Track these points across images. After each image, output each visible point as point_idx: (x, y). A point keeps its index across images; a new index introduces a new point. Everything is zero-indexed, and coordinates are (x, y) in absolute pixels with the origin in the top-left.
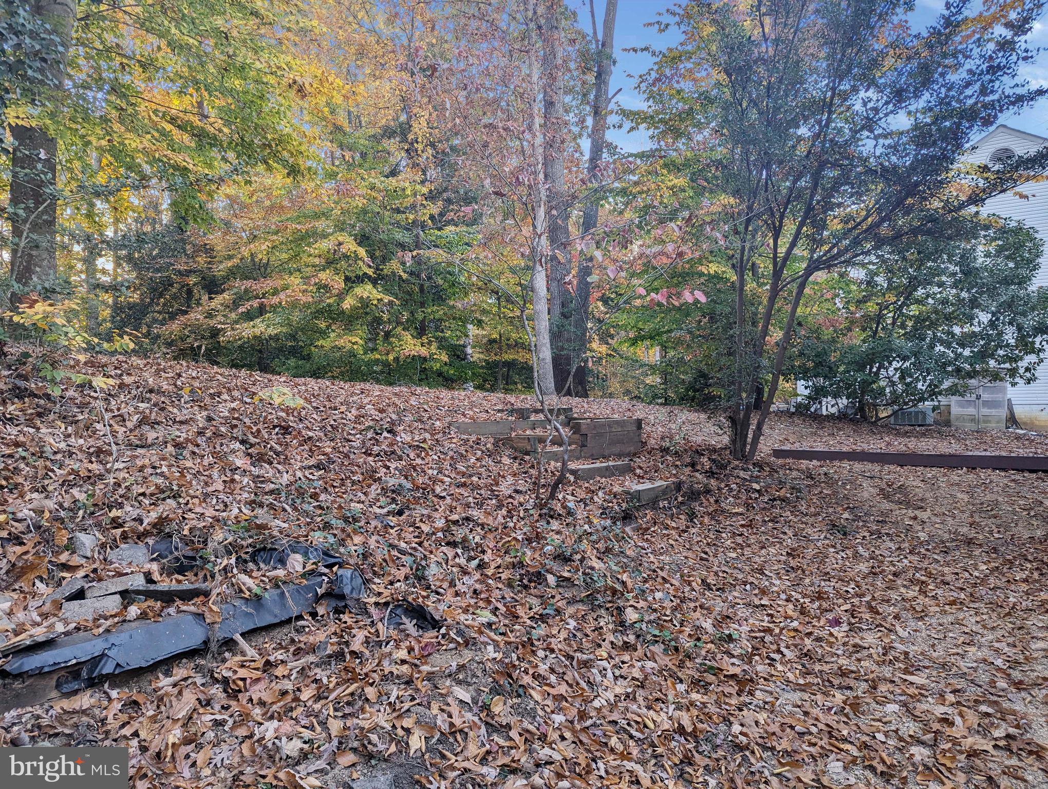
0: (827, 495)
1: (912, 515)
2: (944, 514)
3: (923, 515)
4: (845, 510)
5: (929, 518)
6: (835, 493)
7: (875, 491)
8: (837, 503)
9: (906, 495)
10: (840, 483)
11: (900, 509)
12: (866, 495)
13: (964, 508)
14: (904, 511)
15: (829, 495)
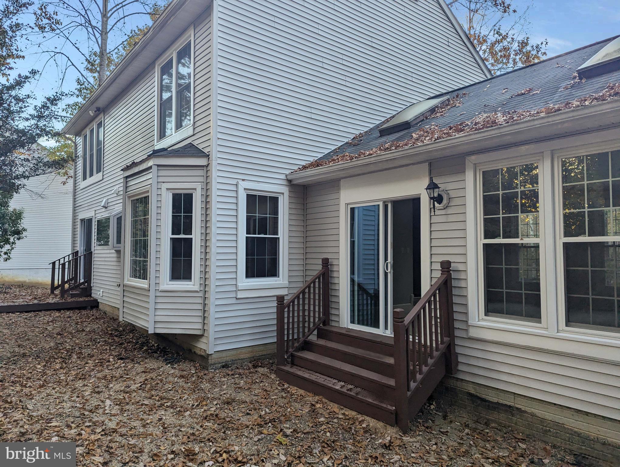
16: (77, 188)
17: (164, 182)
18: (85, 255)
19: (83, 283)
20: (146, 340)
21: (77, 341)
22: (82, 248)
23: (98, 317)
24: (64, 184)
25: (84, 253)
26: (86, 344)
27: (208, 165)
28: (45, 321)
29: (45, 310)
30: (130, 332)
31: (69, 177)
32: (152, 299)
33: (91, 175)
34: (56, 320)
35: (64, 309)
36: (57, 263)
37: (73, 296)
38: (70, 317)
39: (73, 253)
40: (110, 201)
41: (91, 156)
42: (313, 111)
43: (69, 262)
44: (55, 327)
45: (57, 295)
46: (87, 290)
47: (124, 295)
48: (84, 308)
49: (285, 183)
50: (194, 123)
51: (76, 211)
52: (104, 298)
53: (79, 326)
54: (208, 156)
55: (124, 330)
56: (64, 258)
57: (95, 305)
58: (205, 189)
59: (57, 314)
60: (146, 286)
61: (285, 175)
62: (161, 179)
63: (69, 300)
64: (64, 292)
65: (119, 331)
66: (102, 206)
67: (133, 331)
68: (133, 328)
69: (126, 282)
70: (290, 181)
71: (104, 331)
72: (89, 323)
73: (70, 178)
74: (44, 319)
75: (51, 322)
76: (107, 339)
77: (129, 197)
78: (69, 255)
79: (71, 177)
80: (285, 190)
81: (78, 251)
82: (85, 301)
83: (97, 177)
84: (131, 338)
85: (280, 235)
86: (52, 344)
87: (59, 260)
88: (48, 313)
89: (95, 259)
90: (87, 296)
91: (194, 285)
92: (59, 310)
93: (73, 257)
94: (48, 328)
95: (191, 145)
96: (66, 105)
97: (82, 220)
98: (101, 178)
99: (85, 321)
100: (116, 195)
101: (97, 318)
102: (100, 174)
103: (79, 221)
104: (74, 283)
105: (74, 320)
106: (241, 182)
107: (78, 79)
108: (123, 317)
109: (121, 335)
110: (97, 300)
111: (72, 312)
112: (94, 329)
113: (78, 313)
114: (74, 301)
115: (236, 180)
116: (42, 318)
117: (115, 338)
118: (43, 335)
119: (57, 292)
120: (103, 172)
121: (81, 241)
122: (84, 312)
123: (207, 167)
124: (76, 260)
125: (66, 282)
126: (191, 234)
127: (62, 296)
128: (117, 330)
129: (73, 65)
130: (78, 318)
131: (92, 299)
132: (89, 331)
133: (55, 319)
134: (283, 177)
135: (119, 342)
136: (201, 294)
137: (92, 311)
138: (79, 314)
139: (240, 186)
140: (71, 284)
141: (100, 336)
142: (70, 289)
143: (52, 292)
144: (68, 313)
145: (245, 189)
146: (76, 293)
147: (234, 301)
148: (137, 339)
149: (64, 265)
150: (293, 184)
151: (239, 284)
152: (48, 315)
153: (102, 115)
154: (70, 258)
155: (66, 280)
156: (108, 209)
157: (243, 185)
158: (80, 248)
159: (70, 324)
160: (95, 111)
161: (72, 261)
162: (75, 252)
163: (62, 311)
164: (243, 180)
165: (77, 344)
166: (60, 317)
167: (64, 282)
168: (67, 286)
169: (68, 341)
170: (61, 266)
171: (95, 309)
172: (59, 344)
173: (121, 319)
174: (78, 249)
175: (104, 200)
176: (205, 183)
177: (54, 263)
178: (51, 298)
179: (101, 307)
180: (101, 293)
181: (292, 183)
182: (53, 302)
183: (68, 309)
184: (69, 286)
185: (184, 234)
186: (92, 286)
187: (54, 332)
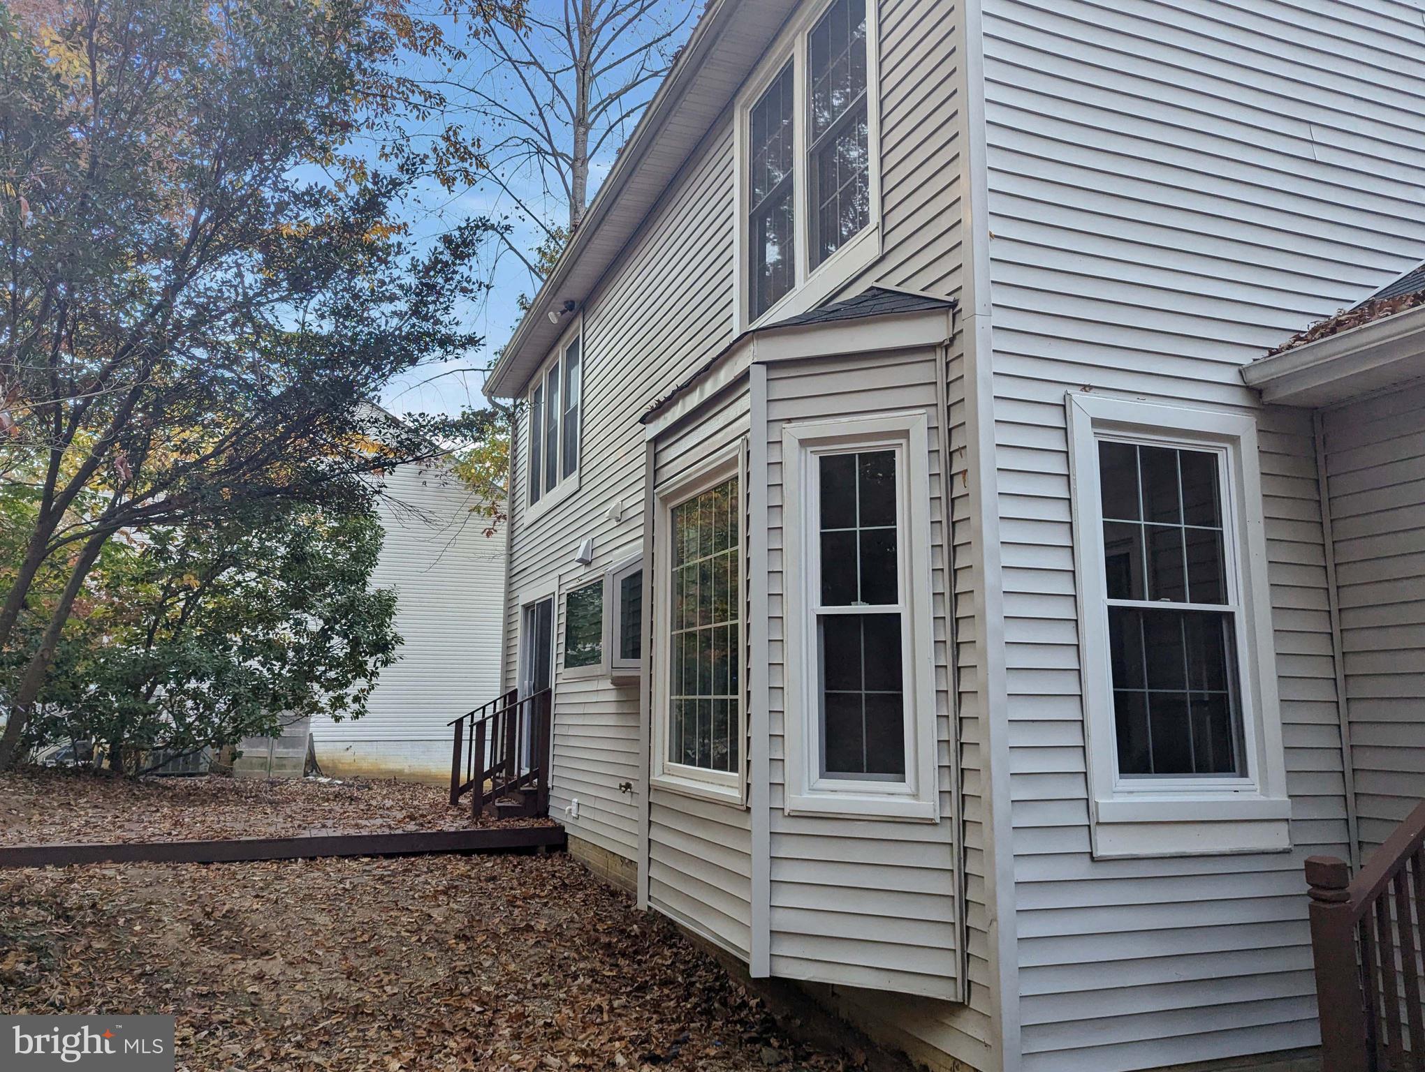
0: (99, 951)
1: (254, 971)
2: (304, 959)
3: (274, 967)
4: (137, 980)
5: (283, 973)
6: (115, 944)
7: (184, 929)
8: (120, 968)
9: (238, 930)
10: (121, 921)
11: (233, 961)
12: (171, 940)
13: (331, 944)
14: (242, 965)
15: (104, 951)
16: (517, 526)
17: (789, 420)
18: (533, 699)
19: (527, 779)
20: (716, 979)
21: (512, 967)
22: (526, 682)
23: (567, 881)
24: (488, 535)
25: (530, 694)
26: (538, 980)
27: (952, 340)
28: (429, 890)
29: (432, 853)
30: (664, 942)
31: (499, 518)
32: (759, 846)
33: (551, 485)
34: (456, 887)
35: (479, 852)
36: (467, 722)
37: (504, 813)
38: (493, 879)
39: (505, 697)
40: (598, 543)
41: (551, 436)
42: (1319, 135)
43: (495, 717)
44: (452, 910)
45: (465, 810)
46: (538, 801)
47: (650, 822)
48: (530, 851)
49: (1238, 398)
50: (883, 218)
51: (515, 586)
52: (580, 823)
53: (516, 912)
54: (950, 308)
55: (643, 934)
56: (484, 708)
57: (556, 841)
58: (943, 432)
59: (462, 867)
60: (735, 794)
61: (1236, 369)
62: (780, 411)
63: (494, 825)
64: (481, 802)
65: (629, 936)
66: (579, 561)
67: (672, 937)
68: (670, 932)
69: (658, 778)
70: (1255, 392)
71: (588, 932)
72: (546, 904)
73: (502, 520)
74: (426, 883)
75: (445, 893)
76: (598, 965)
77: (665, 500)
78: (495, 702)
79: (504, 517)
80: (1243, 425)
81: (516, 690)
82: (532, 830)
83: (565, 486)
84: (668, 967)
85: (1235, 603)
86: (441, 972)
87: (472, 714)
88: (440, 861)
89: (560, 710)
90: (538, 816)
91: (915, 796)
92: (467, 853)
93: (505, 706)
94: (435, 913)
95: (876, 293)
96: (496, 353)
97: (527, 608)
98: (576, 487)
99: (533, 897)
100: (616, 524)
101: (564, 885)
102: (575, 476)
103: (519, 609)
104: (507, 779)
105: (504, 889)
106: (1077, 395)
107: (522, 296)
108: (650, 897)
109: (636, 952)
110: (563, 828)
111: (498, 861)
112: (560, 925)
113: (515, 866)
114: (505, 830)
115: (1061, 390)
116: (422, 879)
117: (622, 962)
118: (419, 940)
119: (464, 800)
120: (581, 469)
121: (524, 662)
122: (530, 863)
123: (947, 348)
124: (512, 712)
125: (488, 775)
126: (894, 601)
127: (477, 813)
128: (623, 931)
129: (511, 248)
130: (515, 882)
131: (550, 824)
132: (546, 931)
133: (456, 883)
134: (1230, 376)
135: (633, 979)
136: (945, 834)
137: (549, 861)
138: (518, 870)
139: (1075, 412)
140: (500, 781)
141: (577, 951)
142: (497, 793)
143: (454, 801)
144: (489, 864)
145: (1096, 423)
146: (510, 804)
147: (1082, 869)
148: (688, 973)
149: (482, 725)
150: (1270, 404)
151: (1101, 799)
152: (438, 869)
153: (579, 322)
154: (498, 706)
155: (486, 768)
156: (594, 565)
157: (1086, 407)
158: (522, 683)
159: (494, 904)
160: (563, 313)
161: (501, 716)
162: (509, 694)
163: (476, 858)
164: (1086, 388)
165: (512, 978)
166: (469, 877)
167: (481, 775)
168: (488, 784)
169: (487, 964)
170: (475, 727)
171: (557, 855)
172: (460, 972)
173: (642, 904)
174: (516, 684)
175: (584, 544)
176: (942, 408)
177: (459, 723)
178: (449, 819)
179: (572, 847)
180: (574, 808)
181: (1267, 398)
182: (453, 829)
183: (491, 852)
184: (494, 787)
185: (868, 599)
186: (550, 785)
187: (449, 928)
